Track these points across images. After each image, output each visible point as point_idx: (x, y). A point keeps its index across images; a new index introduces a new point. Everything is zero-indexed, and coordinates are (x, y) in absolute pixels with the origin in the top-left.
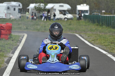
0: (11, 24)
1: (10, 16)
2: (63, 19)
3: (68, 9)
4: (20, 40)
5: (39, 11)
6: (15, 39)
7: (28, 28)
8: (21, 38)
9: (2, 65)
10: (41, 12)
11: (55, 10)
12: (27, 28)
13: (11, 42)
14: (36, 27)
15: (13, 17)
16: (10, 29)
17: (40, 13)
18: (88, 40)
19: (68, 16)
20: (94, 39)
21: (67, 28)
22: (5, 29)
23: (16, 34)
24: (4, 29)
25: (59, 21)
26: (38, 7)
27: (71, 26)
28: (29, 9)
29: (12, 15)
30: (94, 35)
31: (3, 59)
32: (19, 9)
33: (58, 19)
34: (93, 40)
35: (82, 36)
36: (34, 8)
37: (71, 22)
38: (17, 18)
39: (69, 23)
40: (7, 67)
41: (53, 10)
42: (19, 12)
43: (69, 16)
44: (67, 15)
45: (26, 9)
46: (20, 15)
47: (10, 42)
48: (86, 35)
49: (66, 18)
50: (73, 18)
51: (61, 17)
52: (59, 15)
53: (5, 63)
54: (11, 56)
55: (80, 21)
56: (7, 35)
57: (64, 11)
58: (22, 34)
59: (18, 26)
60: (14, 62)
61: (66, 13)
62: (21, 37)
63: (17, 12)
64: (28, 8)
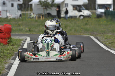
0: (10, 26)
1: (6, 14)
2: (78, 17)
3: (84, 3)
4: (21, 44)
5: (45, 6)
6: (15, 43)
7: (32, 29)
8: (23, 43)
9: (2, 72)
10: (48, 9)
11: (67, 5)
12: (29, 30)
13: (11, 47)
14: (41, 28)
15: (10, 15)
16: (9, 31)
17: (47, 10)
18: (105, 42)
19: (84, 13)
20: (113, 41)
21: (82, 28)
22: (3, 31)
23: (16, 38)
24: (1, 31)
25: (72, 19)
26: (44, 2)
27: (88, 26)
28: (31, 5)
29: (9, 12)
30: (113, 37)
31: (3, 65)
32: (19, 5)
33: (71, 17)
34: (110, 43)
35: (99, 38)
36: (39, 3)
37: (88, 21)
38: (16, 17)
39: (85, 22)
40: (8, 73)
41: (64, 5)
42: (18, 9)
43: (86, 13)
44: (83, 11)
45: (28, 4)
46: (20, 13)
47: (9, 46)
48: (103, 37)
49: (81, 15)
50: (91, 15)
51: (75, 14)
52: (72, 12)
53: (5, 69)
54: (12, 62)
55: (101, 19)
56: (6, 39)
57: (79, 6)
58: (23, 38)
59: (19, 28)
60: (16, 68)
61: (81, 9)
62: (23, 41)
63: (17, 8)
64: (30, 3)
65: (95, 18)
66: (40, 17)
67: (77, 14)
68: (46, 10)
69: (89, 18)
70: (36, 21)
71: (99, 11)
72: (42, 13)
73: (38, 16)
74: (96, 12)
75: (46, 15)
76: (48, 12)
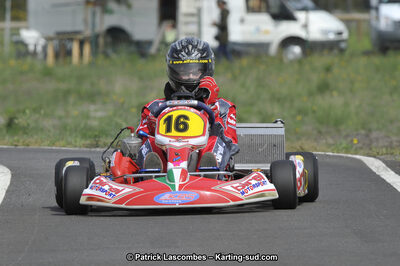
2: (273, 49)
7: (21, 121)
10: (112, 5)
12: (10, 124)
14: (75, 113)
17: (106, 11)
19: (305, 26)
21: (302, 112)
25: (245, 62)
27: (334, 101)
37: (328, 69)
39: (316, 79)
43: (318, 25)
44: (301, 16)
50: (345, 35)
51: (258, 30)
52: (242, 21)
65: (367, 53)
66: (69, 53)
67: (267, 32)
68: (98, 10)
69: (336, 51)
70: (48, 73)
71: (387, 18)
72: (80, 27)
73: (56, 42)
74: (374, 23)
75: (101, 41)
76: (110, 21)
